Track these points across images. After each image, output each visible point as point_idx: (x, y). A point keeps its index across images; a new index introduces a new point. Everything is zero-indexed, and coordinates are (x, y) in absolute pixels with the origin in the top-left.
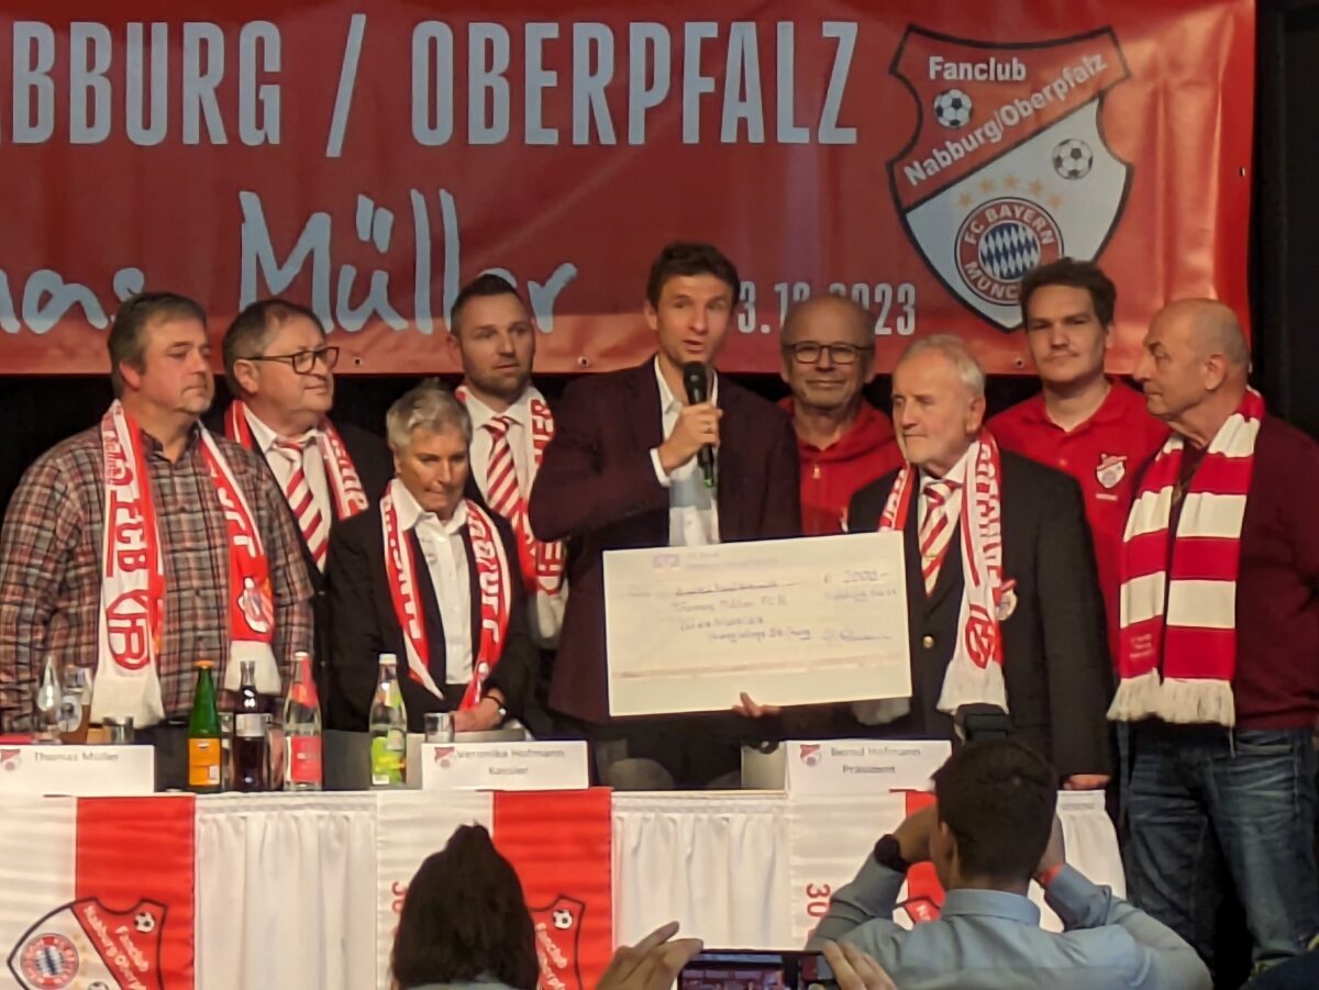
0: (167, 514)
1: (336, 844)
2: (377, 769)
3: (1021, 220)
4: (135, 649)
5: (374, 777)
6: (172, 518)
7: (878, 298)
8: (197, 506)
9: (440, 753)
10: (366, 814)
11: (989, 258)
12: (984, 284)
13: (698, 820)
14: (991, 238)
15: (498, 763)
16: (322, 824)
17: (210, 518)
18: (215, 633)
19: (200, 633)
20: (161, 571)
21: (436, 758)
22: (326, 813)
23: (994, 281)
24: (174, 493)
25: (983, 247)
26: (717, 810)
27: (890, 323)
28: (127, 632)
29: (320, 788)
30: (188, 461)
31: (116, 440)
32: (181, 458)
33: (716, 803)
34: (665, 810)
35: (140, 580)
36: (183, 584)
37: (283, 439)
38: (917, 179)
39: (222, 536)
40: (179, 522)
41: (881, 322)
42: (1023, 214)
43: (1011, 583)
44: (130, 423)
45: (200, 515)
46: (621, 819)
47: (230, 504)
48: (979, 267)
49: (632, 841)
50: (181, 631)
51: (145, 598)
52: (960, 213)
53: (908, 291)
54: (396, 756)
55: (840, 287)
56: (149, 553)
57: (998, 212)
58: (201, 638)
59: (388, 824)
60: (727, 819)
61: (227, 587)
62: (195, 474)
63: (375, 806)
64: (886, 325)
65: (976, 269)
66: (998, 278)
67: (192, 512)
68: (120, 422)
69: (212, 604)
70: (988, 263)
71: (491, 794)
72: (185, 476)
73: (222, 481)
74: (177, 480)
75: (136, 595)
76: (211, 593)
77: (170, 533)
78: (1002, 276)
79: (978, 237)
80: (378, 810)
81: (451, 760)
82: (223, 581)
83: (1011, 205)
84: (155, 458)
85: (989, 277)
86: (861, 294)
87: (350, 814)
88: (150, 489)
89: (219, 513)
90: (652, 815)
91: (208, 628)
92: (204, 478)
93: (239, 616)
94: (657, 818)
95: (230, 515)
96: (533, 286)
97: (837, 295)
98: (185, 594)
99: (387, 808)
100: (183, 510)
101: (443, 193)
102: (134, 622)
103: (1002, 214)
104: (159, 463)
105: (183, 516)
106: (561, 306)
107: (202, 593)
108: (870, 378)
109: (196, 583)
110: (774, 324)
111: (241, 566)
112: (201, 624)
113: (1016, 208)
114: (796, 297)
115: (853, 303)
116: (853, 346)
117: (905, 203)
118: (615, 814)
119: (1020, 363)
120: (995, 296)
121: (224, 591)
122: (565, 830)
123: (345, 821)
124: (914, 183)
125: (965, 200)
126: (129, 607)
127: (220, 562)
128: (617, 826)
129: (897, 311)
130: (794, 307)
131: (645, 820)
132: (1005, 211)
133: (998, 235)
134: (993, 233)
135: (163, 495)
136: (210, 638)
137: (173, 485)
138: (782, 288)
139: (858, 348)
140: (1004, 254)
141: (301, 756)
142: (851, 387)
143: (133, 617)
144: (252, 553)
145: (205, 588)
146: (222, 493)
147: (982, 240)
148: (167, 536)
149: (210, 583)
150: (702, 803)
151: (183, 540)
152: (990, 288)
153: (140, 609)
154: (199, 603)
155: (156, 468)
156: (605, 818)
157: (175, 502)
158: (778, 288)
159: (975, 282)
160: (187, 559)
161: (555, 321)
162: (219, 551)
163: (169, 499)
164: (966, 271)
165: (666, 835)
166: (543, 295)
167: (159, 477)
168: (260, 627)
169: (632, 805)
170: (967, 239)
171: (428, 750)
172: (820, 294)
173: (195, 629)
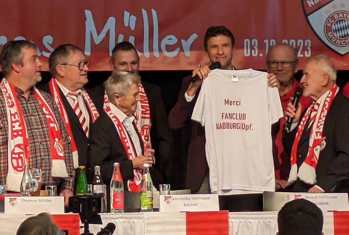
0: (27, 117)
1: (130, 231)
2: (143, 204)
3: (346, 18)
4: (20, 165)
5: (142, 207)
6: (29, 118)
7: (298, 45)
8: (36, 114)
9: (166, 198)
10: (141, 220)
11: (336, 31)
12: (334, 40)
13: (259, 222)
14: (336, 24)
15: (187, 202)
16: (125, 224)
17: (41, 118)
18: (47, 157)
19: (42, 157)
20: (27, 137)
21: (165, 200)
22: (127, 220)
23: (337, 39)
24: (28, 110)
25: (333, 27)
26: (266, 218)
27: (303, 52)
28: (17, 159)
29: (123, 211)
30: (31, 99)
31: (7, 92)
32: (29, 98)
33: (266, 216)
34: (247, 219)
35: (20, 140)
36: (36, 140)
37: (71, 92)
38: (312, 5)
39: (45, 124)
40: (31, 119)
41: (299, 52)
42: (347, 16)
43: (325, 138)
44: (11, 85)
45: (38, 117)
46: (232, 222)
47: (47, 113)
48: (332, 34)
49: (236, 230)
50: (36, 157)
51: (22, 147)
52: (325, 16)
53: (308, 42)
54: (149, 200)
55: (286, 41)
56: (23, 131)
57: (339, 16)
58: (43, 159)
59: (148, 224)
60: (270, 222)
61: (49, 141)
62: (34, 103)
63: (144, 217)
64: (301, 54)
65: (331, 35)
66: (338, 37)
67: (35, 116)
68: (7, 85)
69: (46, 147)
70: (335, 33)
71: (185, 213)
72: (31, 104)
73: (43, 105)
74: (29, 105)
75: (19, 146)
76: (45, 143)
77: (29, 123)
78: (340, 37)
79: (332, 24)
80: (145, 219)
81: (170, 201)
82: (48, 139)
83: (343, 13)
84: (21, 97)
85: (336, 38)
86: (293, 43)
87: (135, 221)
88: (21, 108)
89: (44, 116)
90: (243, 220)
91: (45, 156)
92: (37, 104)
93: (55, 151)
94: (244, 221)
95: (48, 117)
96: (183, 41)
97: (285, 44)
98: (36, 144)
99: (148, 218)
100: (32, 115)
101: (153, 10)
102: (19, 156)
103: (340, 16)
104: (22, 99)
105: (33, 117)
106: (192, 48)
107: (42, 143)
108: (296, 71)
109: (40, 140)
110: (264, 53)
111: (53, 134)
112: (42, 154)
113: (344, 14)
114: (271, 44)
115: (290, 46)
116: (289, 62)
117: (307, 13)
118: (229, 220)
119: (346, 66)
120: (338, 44)
121: (48, 143)
122: (212, 226)
123: (133, 223)
124: (310, 6)
125: (327, 12)
126: (17, 150)
127: (46, 133)
128: (230, 224)
129: (305, 49)
130: (271, 48)
131: (240, 222)
132: (341, 15)
133: (338, 23)
134: (337, 22)
135: (25, 110)
136: (46, 159)
137: (27, 107)
138: (266, 41)
139: (291, 62)
140: (341, 29)
141: (117, 200)
142: (290, 74)
143: (19, 154)
144: (56, 130)
145: (43, 142)
146: (44, 109)
147: (333, 25)
148: (28, 124)
149: (44, 140)
150: (261, 216)
151: (33, 125)
152: (336, 41)
153: (21, 151)
154: (41, 147)
155: (21, 101)
156: (226, 222)
157: (29, 112)
158: (265, 41)
159: (331, 39)
160: (36, 132)
161: (190, 52)
162: (45, 129)
163: (27, 111)
164: (328, 35)
165: (248, 227)
166: (186, 44)
167: (22, 104)
168: (61, 154)
169: (236, 217)
170: (328, 25)
171: (162, 198)
172: (279, 43)
173: (41, 156)
